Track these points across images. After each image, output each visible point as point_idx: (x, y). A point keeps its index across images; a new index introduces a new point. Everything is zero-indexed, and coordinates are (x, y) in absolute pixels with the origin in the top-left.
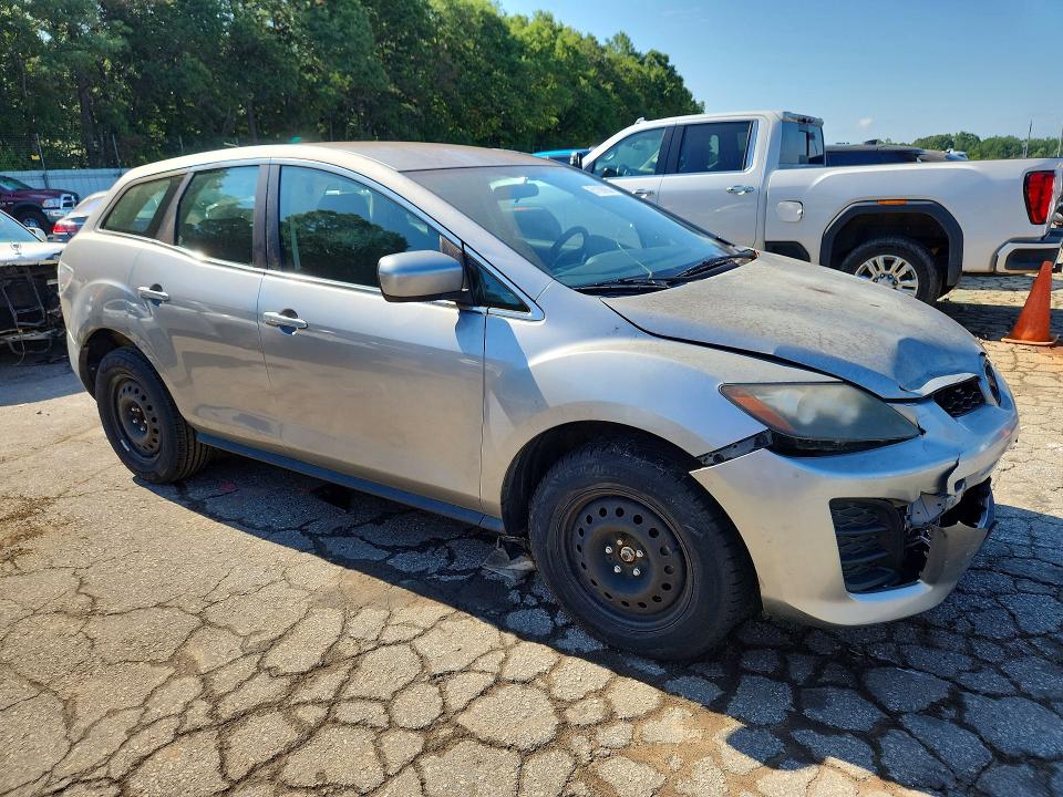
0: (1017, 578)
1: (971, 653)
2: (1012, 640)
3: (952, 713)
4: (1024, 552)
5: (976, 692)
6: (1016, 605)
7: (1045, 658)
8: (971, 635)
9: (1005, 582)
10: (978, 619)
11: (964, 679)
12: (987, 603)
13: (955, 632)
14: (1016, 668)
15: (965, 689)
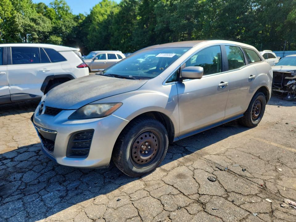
0: (39, 182)
1: (40, 161)
2: (33, 167)
3: (36, 152)
4: (42, 193)
5: (34, 156)
6: (36, 175)
7: (24, 168)
8: (42, 164)
9: (42, 179)
10: (43, 167)
11: (38, 156)
12: (43, 171)
13: (45, 162)
14: (29, 163)
15: (37, 155)
